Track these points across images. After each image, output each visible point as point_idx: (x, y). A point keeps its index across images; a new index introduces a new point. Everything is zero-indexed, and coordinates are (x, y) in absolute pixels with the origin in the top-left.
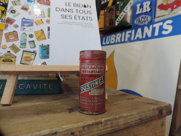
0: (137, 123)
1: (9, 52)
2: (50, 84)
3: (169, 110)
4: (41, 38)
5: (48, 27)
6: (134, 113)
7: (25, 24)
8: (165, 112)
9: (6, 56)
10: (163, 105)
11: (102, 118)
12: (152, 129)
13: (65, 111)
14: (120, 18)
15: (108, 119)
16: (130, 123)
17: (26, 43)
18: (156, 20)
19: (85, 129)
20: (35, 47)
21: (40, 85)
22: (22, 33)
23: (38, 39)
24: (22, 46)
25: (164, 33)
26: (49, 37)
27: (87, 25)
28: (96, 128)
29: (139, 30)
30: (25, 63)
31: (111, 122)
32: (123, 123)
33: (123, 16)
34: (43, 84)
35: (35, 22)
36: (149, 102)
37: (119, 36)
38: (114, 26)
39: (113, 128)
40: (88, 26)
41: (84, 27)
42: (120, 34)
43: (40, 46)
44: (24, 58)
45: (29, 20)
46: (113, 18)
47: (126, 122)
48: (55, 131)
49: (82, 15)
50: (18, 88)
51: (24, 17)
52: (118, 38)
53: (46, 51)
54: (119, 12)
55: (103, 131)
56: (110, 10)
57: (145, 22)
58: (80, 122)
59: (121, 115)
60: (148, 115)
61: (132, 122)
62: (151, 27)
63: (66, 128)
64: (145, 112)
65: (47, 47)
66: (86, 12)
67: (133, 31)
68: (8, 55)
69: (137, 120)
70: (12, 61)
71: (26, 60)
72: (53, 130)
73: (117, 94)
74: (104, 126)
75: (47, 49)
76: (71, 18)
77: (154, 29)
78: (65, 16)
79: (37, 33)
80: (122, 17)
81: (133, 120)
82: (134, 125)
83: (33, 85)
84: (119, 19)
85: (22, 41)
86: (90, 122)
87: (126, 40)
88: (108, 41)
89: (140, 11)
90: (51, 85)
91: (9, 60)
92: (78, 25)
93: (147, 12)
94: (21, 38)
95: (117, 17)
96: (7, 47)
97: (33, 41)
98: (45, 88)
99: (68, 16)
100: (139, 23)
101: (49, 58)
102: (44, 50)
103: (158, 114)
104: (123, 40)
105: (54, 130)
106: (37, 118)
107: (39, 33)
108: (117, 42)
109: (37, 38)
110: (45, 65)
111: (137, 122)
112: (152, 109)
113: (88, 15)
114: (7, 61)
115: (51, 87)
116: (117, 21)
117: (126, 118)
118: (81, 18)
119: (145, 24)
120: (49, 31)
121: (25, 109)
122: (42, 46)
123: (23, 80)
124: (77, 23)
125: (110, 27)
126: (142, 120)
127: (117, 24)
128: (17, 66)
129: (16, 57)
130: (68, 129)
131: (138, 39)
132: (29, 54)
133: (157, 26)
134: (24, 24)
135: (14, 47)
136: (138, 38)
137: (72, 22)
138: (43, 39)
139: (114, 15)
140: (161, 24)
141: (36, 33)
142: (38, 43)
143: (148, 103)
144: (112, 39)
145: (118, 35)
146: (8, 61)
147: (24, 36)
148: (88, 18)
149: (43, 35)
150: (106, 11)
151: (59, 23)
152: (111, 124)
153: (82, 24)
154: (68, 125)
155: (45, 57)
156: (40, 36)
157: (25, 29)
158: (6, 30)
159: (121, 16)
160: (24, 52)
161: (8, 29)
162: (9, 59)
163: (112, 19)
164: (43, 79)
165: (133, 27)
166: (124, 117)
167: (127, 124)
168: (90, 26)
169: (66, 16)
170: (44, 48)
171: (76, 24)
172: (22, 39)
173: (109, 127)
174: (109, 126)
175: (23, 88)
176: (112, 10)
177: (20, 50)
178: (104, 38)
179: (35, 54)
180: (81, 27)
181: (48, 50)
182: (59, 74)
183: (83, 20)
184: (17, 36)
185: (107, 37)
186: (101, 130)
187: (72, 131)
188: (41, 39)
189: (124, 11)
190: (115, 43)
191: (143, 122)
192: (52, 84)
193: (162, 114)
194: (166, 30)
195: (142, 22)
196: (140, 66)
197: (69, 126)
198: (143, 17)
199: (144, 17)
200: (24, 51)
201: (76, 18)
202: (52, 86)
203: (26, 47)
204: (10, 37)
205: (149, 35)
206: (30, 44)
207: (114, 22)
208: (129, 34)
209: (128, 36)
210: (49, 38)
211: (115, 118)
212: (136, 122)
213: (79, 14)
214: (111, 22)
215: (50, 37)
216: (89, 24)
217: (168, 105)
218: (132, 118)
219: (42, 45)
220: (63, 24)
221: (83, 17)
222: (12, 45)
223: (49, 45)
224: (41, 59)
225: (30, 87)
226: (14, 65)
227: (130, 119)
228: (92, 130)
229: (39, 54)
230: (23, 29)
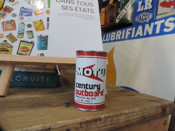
0: (139, 121)
1: (6, 41)
2: (48, 77)
3: (172, 108)
4: (40, 28)
5: (48, 18)
7: (24, 14)
8: (168, 111)
9: (2, 45)
10: (166, 103)
11: (102, 114)
12: (154, 128)
13: (61, 105)
14: (121, 15)
15: (108, 115)
16: (132, 121)
17: (23, 33)
18: (158, 17)
19: (82, 126)
20: (33, 37)
21: (38, 77)
22: (20, 23)
23: (37, 29)
24: (19, 36)
25: (166, 30)
26: (48, 28)
27: (88, 17)
28: (95, 125)
29: (140, 28)
30: (21, 53)
31: (111, 119)
32: (124, 120)
33: (124, 14)
34: (41, 77)
35: (34, 12)
36: (150, 99)
37: (119, 33)
38: (114, 23)
39: (113, 126)
40: (89, 18)
41: (85, 19)
42: (120, 32)
43: (38, 36)
44: (21, 48)
45: (28, 9)
46: (114, 15)
47: (127, 119)
48: (48, 127)
49: (83, 7)
50: (15, 80)
51: (23, 6)
52: (118, 36)
53: (44, 42)
54: (120, 9)
55: (102, 128)
56: (111, 8)
57: (146, 19)
58: (77, 118)
59: (122, 112)
60: (151, 113)
61: (134, 119)
62: (152, 24)
63: (62, 124)
64: (148, 109)
65: (46, 38)
66: (88, 4)
67: (134, 28)
68: (5, 44)
69: (139, 118)
70: (8, 51)
71: (23, 51)
72: (46, 125)
73: (117, 90)
74: (104, 123)
75: (45, 40)
76: (71, 10)
77: (155, 27)
78: (65, 8)
81: (135, 117)
82: (135, 123)
83: (31, 77)
84: (119, 17)
85: (20, 31)
86: (88, 118)
87: (126, 37)
88: (108, 39)
89: (141, 8)
90: (48, 78)
91: (5, 50)
92: (78, 17)
93: (148, 9)
94: (19, 28)
95: (118, 14)
96: (3, 36)
97: (32, 31)
98: (42, 81)
99: (69, 7)
100: (140, 20)
101: (47, 49)
102: (43, 41)
103: (162, 112)
104: (123, 38)
105: (48, 126)
106: (31, 111)
107: (38, 24)
108: (116, 39)
109: (35, 29)
110: (43, 57)
111: (139, 119)
112: (155, 106)
113: (90, 7)
114: (3, 51)
115: (48, 80)
116: (118, 19)
117: (127, 115)
118: (82, 10)
119: (146, 22)
120: (48, 22)
121: (19, 101)
122: (41, 37)
123: (21, 72)
124: (78, 15)
125: (110, 24)
126: (144, 118)
127: (117, 21)
128: (13, 56)
129: (13, 47)
130: (63, 125)
131: (139, 37)
132: (26, 44)
133: (159, 23)
134: (22, 13)
135: (11, 37)
137: (73, 14)
138: (41, 29)
139: (115, 12)
140: (163, 21)
141: (35, 23)
142: (36, 34)
144: (112, 36)
145: (118, 32)
146: (4, 51)
147: (22, 25)
148: (89, 10)
149: (42, 25)
150: (107, 9)
151: (59, 14)
152: (112, 121)
153: (83, 16)
154: (64, 120)
155: (43, 48)
156: (39, 27)
157: (23, 18)
158: (4, 18)
160: (21, 42)
161: (5, 18)
162: (5, 49)
163: (113, 16)
164: (41, 71)
165: (133, 24)
166: (125, 114)
167: (128, 122)
168: (91, 19)
169: (67, 7)
170: (43, 39)
171: (77, 15)
172: (19, 29)
173: (108, 124)
174: (109, 123)
175: (20, 80)
176: (113, 7)
177: (17, 40)
178: (104, 35)
179: (32, 45)
180: (82, 19)
181: (46, 41)
182: (57, 66)
183: (84, 12)
184: (14, 25)
185: (108, 34)
186: (100, 128)
187: (68, 128)
188: (40, 29)
189: (125, 9)
190: (115, 41)
191: (145, 120)
192: (50, 77)
193: (165, 112)
194: (168, 28)
195: (143, 19)
196: (139, 63)
197: (64, 121)
198: (144, 15)
199: (145, 14)
200: (21, 41)
201: (77, 10)
202: (49, 79)
203: (23, 37)
204: (7, 26)
205: (150, 33)
206: (27, 34)
207: (114, 19)
208: (129, 31)
209: (128, 33)
210: (48, 29)
211: (116, 115)
212: (138, 119)
213: (80, 6)
214: (112, 20)
216: (91, 16)
217: (172, 103)
218: (134, 116)
219: (41, 35)
220: (63, 15)
221: (84, 9)
222: (9, 35)
223: (47, 36)
224: (39, 50)
225: (27, 79)
226: (11, 55)
227: (132, 116)
228: (89, 127)
229: (37, 45)
230: (21, 18)
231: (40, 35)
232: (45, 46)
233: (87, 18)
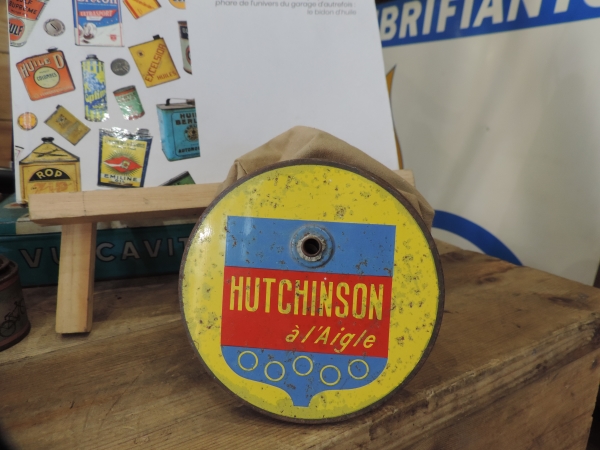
0: (530, 379)
1: (50, 140)
4: (160, 72)
5: (180, 23)
6: (524, 351)
7: (91, 16)
9: (41, 159)
11: (426, 385)
15: (445, 387)
16: (510, 386)
17: (104, 97)
19: (375, 436)
20: (142, 113)
21: (170, 241)
22: (84, 59)
23: (149, 77)
24: (92, 114)
26: (188, 68)
28: (409, 422)
30: (113, 180)
31: (453, 394)
32: (489, 389)
34: (181, 239)
35: (127, 3)
37: (411, 12)
39: (458, 412)
40: (337, 8)
41: (320, 12)
42: (416, 5)
43: (158, 106)
44: (108, 161)
47: (497, 384)
52: (409, 22)
55: (430, 427)
59: (483, 368)
60: (564, 348)
61: (516, 379)
65: (188, 112)
68: (49, 154)
69: (530, 372)
70: (65, 176)
71: (119, 170)
74: (434, 410)
75: (186, 119)
79: (141, 54)
81: (519, 373)
83: (146, 243)
85: (89, 94)
86: (389, 406)
87: (441, 27)
91: (56, 175)
92: (294, 5)
94: (84, 81)
96: (36, 119)
97: (132, 90)
101: (198, 155)
102: (178, 122)
103: (593, 338)
104: (426, 30)
107: (151, 51)
108: (402, 34)
109: (143, 76)
110: (190, 186)
111: (529, 376)
112: (576, 325)
114: (46, 178)
117: (498, 374)
120: (185, 41)
122: (168, 108)
128: (89, 196)
131: (488, 27)
135: (61, 118)
136: (488, 21)
138: (166, 76)
141: (138, 51)
144: (384, 23)
145: (407, 7)
146: (53, 178)
147: (92, 68)
149: (164, 58)
151: (221, 2)
152: (455, 400)
153: (311, 1)
155: (183, 151)
156: (154, 67)
157: (89, 37)
158: (19, 45)
160: (104, 137)
161: (24, 43)
162: (54, 170)
166: (493, 371)
167: (500, 391)
170: (177, 116)
171: (289, 1)
172: (87, 85)
173: (446, 410)
174: (449, 407)
175: (111, 258)
177: (87, 130)
179: (145, 143)
180: (309, 12)
181: (190, 121)
184: (65, 71)
186: (423, 427)
188: (159, 78)
190: (396, 41)
196: (488, 129)
200: (103, 133)
204: (40, 78)
206: (119, 101)
208: (451, 4)
209: (447, 11)
210: (190, 73)
211: (467, 382)
212: (525, 377)
215: (193, 67)
218: (515, 370)
219: (168, 101)
220: (235, 3)
222: (55, 113)
223: (191, 103)
224: (171, 160)
225: (135, 253)
227: (509, 373)
228: (396, 431)
229: (163, 142)
230: (83, 38)
231: (165, 102)
232: (189, 144)
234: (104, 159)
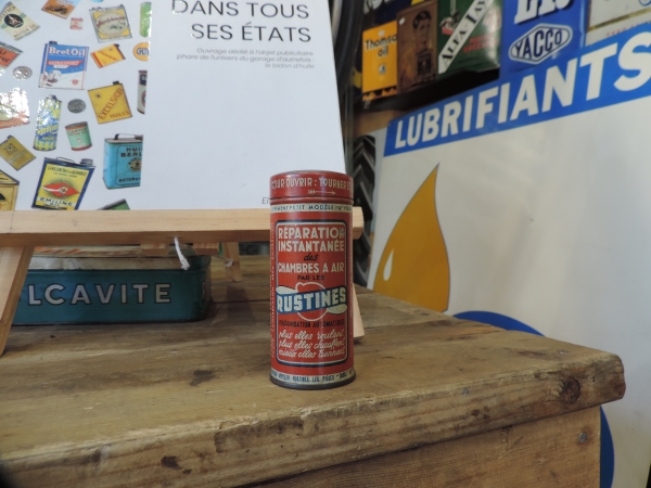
0: (463, 427)
2: (158, 287)
3: (610, 378)
4: (113, 111)
5: (140, 72)
6: (449, 387)
7: (57, 65)
8: (591, 389)
10: (583, 360)
11: (308, 404)
12: (538, 455)
13: (179, 377)
14: (456, 42)
15: (328, 407)
16: (432, 430)
17: (55, 131)
18: (593, 37)
19: (223, 447)
20: (90, 146)
21: (124, 287)
23: (102, 116)
24: (41, 144)
25: (623, 84)
26: (142, 109)
27: (289, 57)
28: (275, 441)
29: (528, 83)
30: (48, 203)
31: (340, 420)
32: (398, 425)
33: (466, 37)
34: (135, 286)
35: (94, 55)
37: (452, 112)
38: (434, 75)
39: (351, 447)
40: (295, 63)
41: (278, 66)
42: (455, 106)
43: (106, 140)
44: (46, 187)
45: (70, 47)
46: (430, 45)
47: (411, 422)
48: (93, 450)
49: (269, 24)
50: (43, 299)
51: (53, 40)
52: (450, 121)
53: (128, 159)
54: (450, 19)
55: (307, 456)
56: (419, 18)
57: (549, 50)
58: (208, 418)
59: (385, 397)
60: (514, 397)
61: (440, 422)
62: (572, 65)
63: (144, 438)
64: (500, 383)
65: (135, 146)
66: (287, 11)
67: (506, 88)
69: (463, 418)
71: (55, 195)
72: (86, 444)
74: (312, 435)
75: (132, 152)
76: (228, 36)
77: (583, 73)
78: (205, 31)
79: (98, 96)
80: (463, 40)
81: (445, 415)
82: (447, 435)
83: (99, 287)
84: (450, 50)
85: (42, 127)
86: (247, 417)
87: (480, 124)
88: (414, 135)
89: (528, 8)
90: (162, 290)
92: (253, 60)
93: (556, 10)
95: (443, 39)
97: (84, 125)
98: (141, 300)
99: (218, 29)
100: (527, 56)
101: (138, 185)
102: (123, 155)
103: (560, 393)
104: (466, 127)
105: (89, 445)
107: (107, 96)
108: (444, 134)
109: (97, 114)
110: (124, 211)
111: (461, 423)
112: (531, 372)
113: (296, 22)
115: (162, 297)
116: (445, 57)
117: (410, 408)
118: (266, 33)
119: (550, 57)
120: (142, 86)
122: (116, 142)
123: (62, 270)
124: (252, 52)
125: (419, 80)
126: (486, 417)
127: (443, 66)
128: (23, 217)
129: (18, 183)
130: (148, 442)
131: (525, 119)
132: (65, 171)
133: (595, 61)
134: (50, 63)
135: (10, 148)
136: (524, 113)
137: (233, 52)
138: (119, 114)
139: (433, 33)
140: (611, 50)
141: (96, 94)
142: (101, 133)
143: (524, 353)
144: (428, 124)
145: (448, 108)
147: (49, 107)
148: (294, 32)
149: (120, 101)
150: (405, 24)
151: (182, 56)
152: (345, 427)
153: (271, 56)
154: (155, 427)
155: (124, 180)
156: (109, 106)
157: (54, 81)
159: (459, 36)
160: (48, 165)
163: (426, 49)
164: (132, 266)
165: (502, 75)
166: (402, 404)
167: (417, 433)
168: (301, 63)
169: (211, 29)
170: (123, 149)
171: (248, 56)
173: (331, 440)
174: (334, 436)
175: (61, 301)
176: (428, 15)
177: (33, 158)
178: (400, 124)
179: (87, 172)
180: (267, 66)
181: (135, 154)
183: (276, 40)
185: (412, 120)
186: (297, 453)
187: (167, 453)
188: (112, 116)
189: (469, 18)
190: (439, 141)
191: (488, 426)
192: (168, 286)
193: (578, 395)
194: (633, 73)
195: (538, 51)
196: (532, 220)
197: (156, 431)
198: (541, 32)
199: (545, 31)
200: (47, 161)
201: (246, 36)
202: (166, 293)
203: (54, 148)
205: (566, 99)
206: (69, 135)
207: (433, 60)
208: (488, 101)
209: (485, 109)
210: (143, 113)
211: (361, 408)
212: (456, 423)
213: (259, 20)
214: (424, 63)
215: (147, 109)
216: (299, 53)
217: (605, 360)
218: (437, 409)
219: (117, 136)
220: (196, 57)
221: (275, 29)
222: (6, 142)
223: (140, 138)
224: (109, 188)
225: (85, 297)
226: (11, 212)
227: (429, 412)
228: (253, 450)
229: (105, 171)
230: (46, 82)
231: (113, 137)
232: (131, 174)
233: (287, 63)
234: (43, 184)
